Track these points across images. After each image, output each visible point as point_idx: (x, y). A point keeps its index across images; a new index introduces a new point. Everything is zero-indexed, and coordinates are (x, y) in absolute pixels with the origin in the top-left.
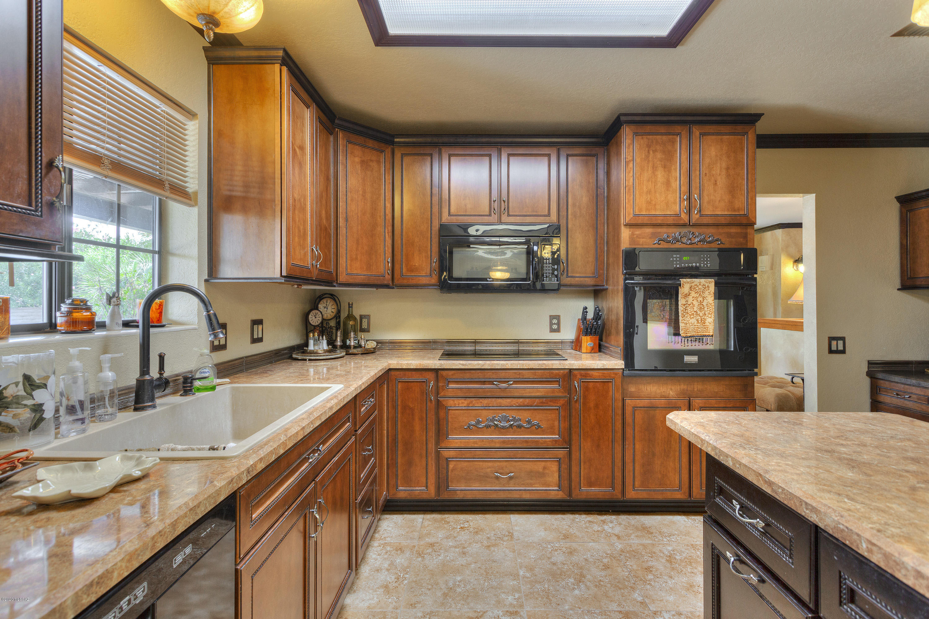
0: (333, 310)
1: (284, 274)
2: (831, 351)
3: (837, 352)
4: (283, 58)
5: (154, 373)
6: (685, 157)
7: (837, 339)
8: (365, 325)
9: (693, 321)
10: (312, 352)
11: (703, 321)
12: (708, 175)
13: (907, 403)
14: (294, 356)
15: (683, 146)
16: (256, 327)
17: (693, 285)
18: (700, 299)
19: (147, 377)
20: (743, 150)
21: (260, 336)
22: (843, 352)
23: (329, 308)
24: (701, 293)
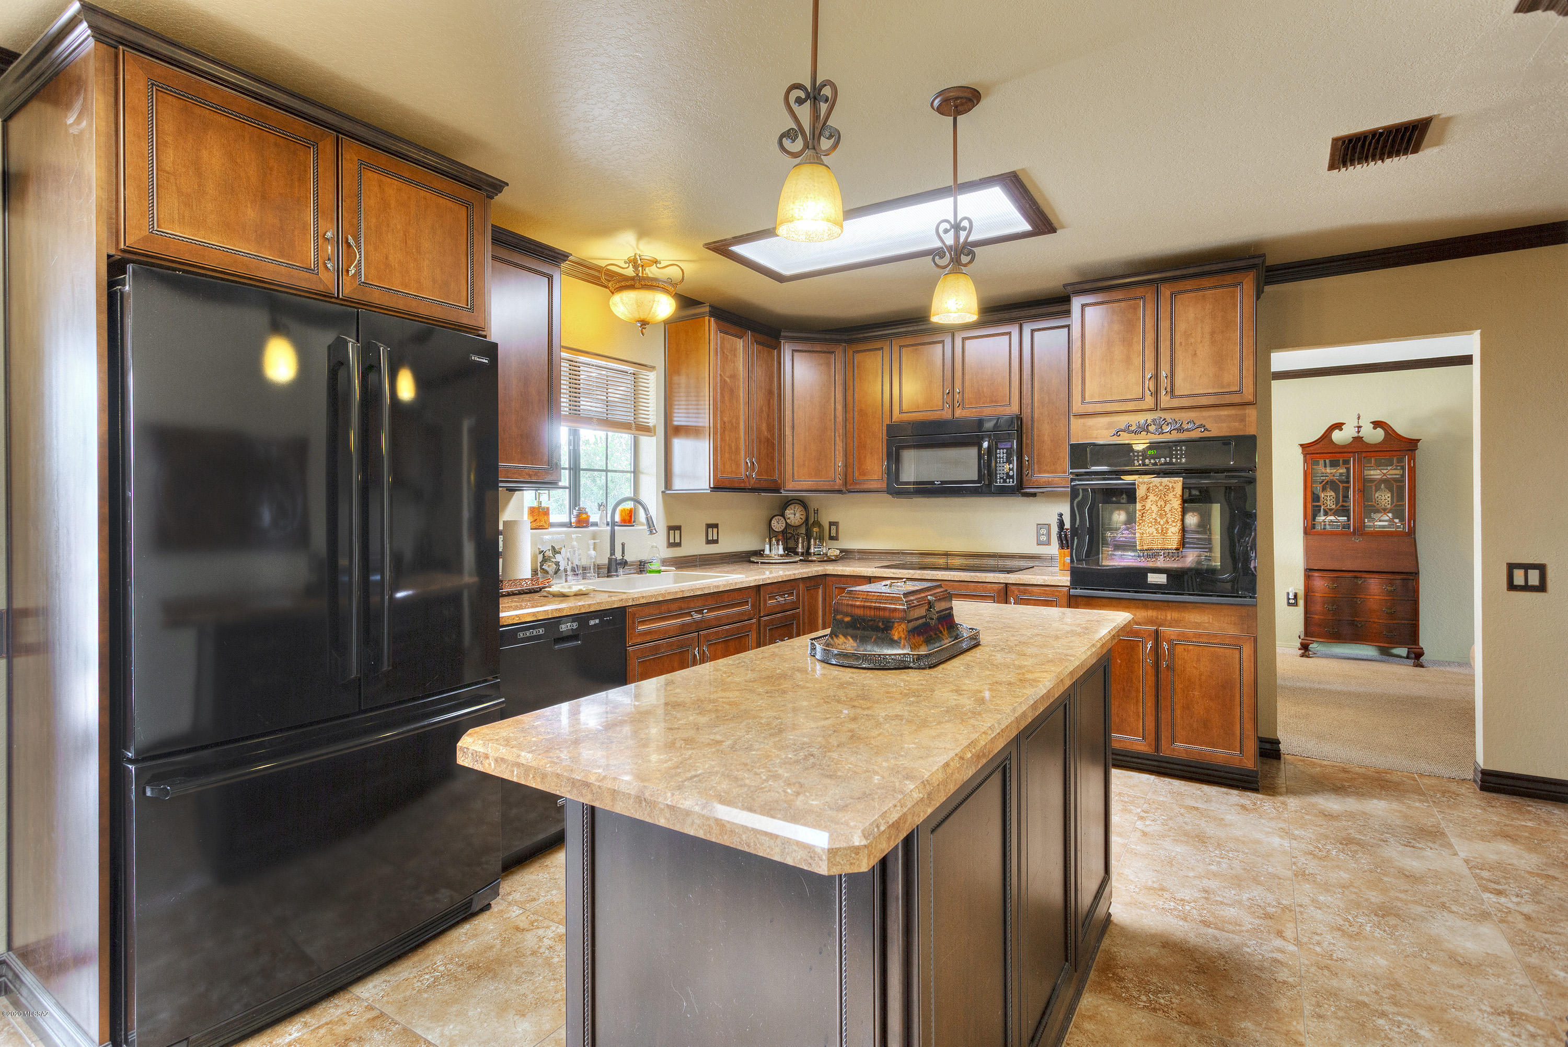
0: (802, 517)
1: (712, 486)
2: (1512, 587)
4: (710, 311)
5: (618, 555)
6: (1150, 323)
7: (1526, 566)
8: (833, 534)
9: (1152, 530)
10: (768, 556)
11: (1164, 533)
12: (1183, 344)
14: (752, 559)
15: (1148, 312)
16: (710, 530)
17: (1151, 485)
18: (1161, 503)
19: (613, 557)
20: (1235, 305)
21: (715, 538)
22: (1540, 588)
23: (797, 515)
24: (1163, 495)
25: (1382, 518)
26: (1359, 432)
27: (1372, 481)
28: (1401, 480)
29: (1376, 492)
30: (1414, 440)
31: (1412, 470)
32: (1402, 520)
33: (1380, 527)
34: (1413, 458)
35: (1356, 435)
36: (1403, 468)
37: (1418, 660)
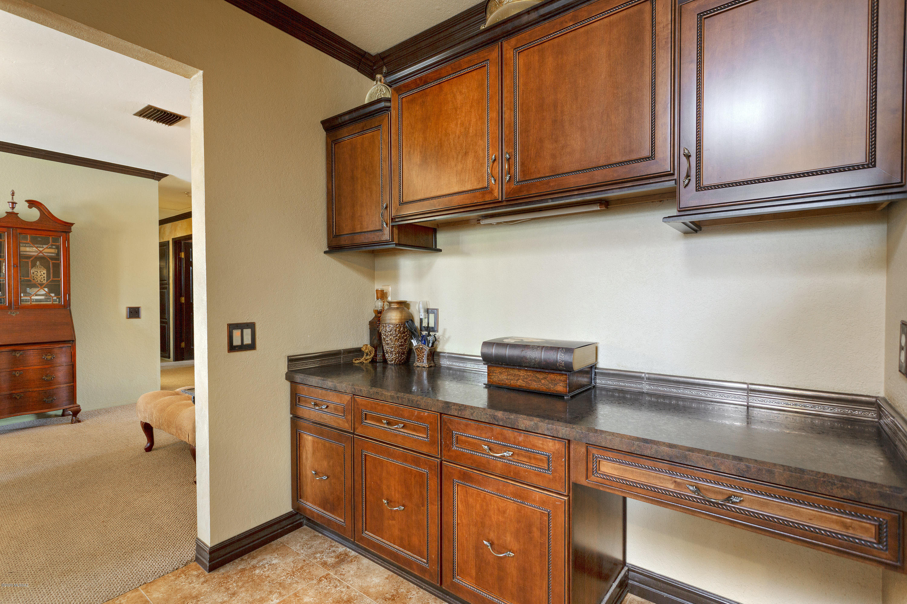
2: (232, 348)
3: (243, 347)
7: (241, 326)
13: (324, 416)
22: (252, 347)
25: (39, 293)
26: (13, 208)
27: (29, 257)
28: (57, 258)
29: (32, 268)
30: (68, 223)
31: (67, 251)
32: (58, 294)
33: (37, 300)
34: (67, 239)
35: (10, 210)
36: (58, 248)
37: (76, 417)
